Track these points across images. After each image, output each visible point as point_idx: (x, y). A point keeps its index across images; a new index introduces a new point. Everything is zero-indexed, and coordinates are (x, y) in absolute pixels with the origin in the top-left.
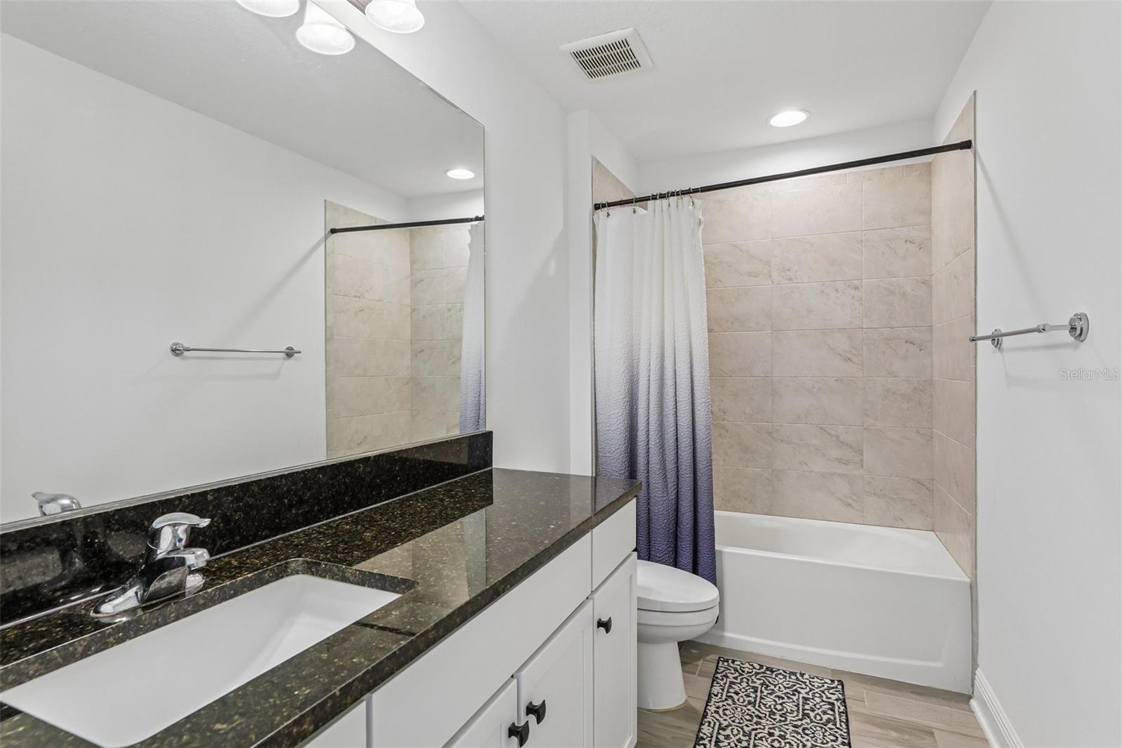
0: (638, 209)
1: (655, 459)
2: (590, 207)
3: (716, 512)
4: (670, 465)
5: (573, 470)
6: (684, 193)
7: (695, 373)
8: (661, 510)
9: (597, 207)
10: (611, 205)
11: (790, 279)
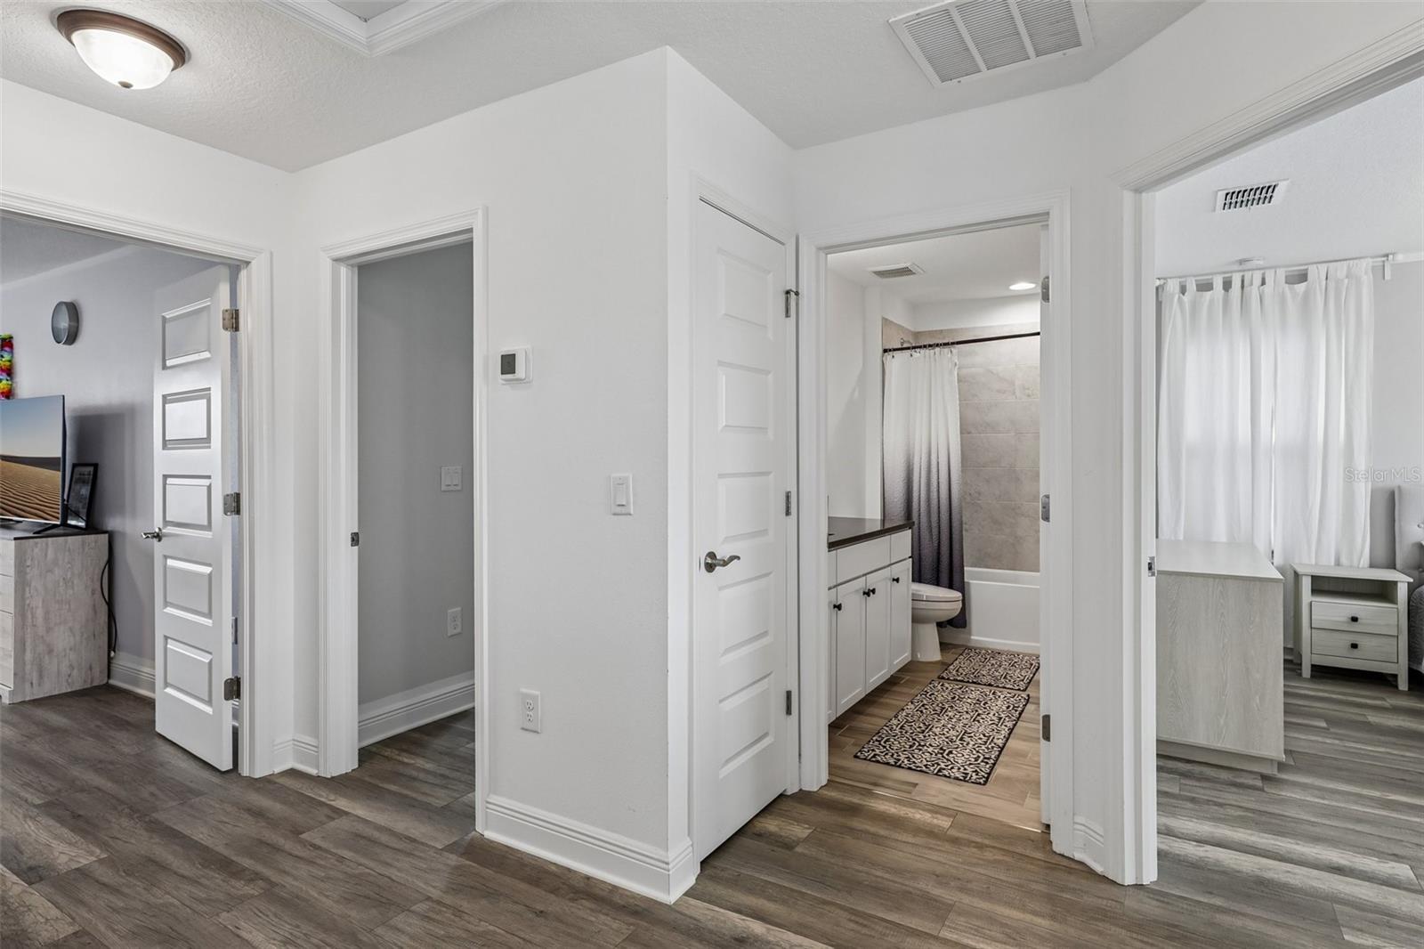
0: (914, 353)
1: (924, 519)
2: (881, 351)
3: (965, 568)
4: (934, 524)
5: (868, 516)
6: (945, 344)
7: (952, 468)
8: (928, 552)
9: (885, 351)
10: (895, 350)
11: (1029, 396)
